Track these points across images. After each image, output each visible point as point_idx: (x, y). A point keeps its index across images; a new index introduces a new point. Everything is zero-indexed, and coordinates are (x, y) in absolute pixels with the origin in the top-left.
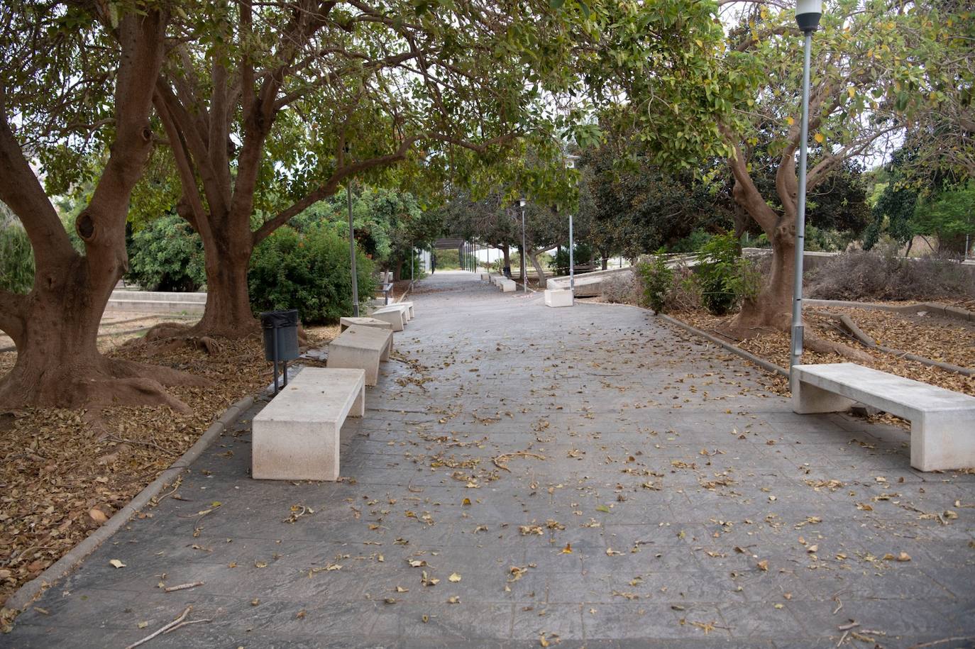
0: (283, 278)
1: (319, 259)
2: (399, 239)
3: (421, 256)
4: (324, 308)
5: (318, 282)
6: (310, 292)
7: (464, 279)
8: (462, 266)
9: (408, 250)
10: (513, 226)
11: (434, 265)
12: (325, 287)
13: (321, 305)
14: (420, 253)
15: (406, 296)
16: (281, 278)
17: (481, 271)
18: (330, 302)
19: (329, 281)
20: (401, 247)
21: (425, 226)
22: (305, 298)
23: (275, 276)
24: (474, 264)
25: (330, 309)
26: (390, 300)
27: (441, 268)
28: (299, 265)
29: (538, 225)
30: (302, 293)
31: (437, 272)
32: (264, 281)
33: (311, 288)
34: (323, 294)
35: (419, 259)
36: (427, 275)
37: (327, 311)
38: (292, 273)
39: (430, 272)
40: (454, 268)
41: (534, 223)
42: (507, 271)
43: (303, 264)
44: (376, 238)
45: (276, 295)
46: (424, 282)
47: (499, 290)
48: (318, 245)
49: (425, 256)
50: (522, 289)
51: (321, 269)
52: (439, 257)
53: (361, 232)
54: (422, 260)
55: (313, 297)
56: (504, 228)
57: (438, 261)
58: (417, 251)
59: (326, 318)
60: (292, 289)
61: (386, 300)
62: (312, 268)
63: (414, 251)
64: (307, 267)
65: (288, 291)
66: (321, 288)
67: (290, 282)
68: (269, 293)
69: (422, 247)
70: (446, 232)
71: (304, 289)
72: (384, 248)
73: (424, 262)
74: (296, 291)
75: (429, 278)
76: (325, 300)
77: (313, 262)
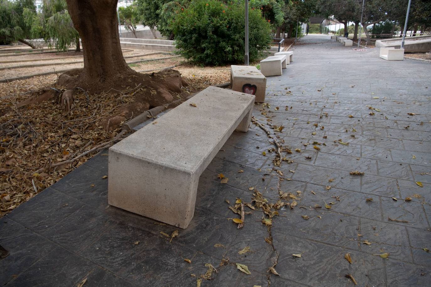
0: (211, 34)
1: (234, 21)
2: (291, 15)
3: (302, 26)
4: (236, 54)
5: (233, 37)
6: (228, 43)
7: (322, 38)
8: (321, 32)
9: (296, 22)
10: (357, 7)
11: (308, 31)
12: (237, 40)
13: (234, 52)
14: (301, 25)
15: (292, 46)
16: (210, 33)
17: (331, 35)
18: (240, 50)
19: (240, 37)
20: (292, 19)
21: (305, 9)
22: (224, 47)
23: (206, 32)
24: (328, 31)
25: (239, 54)
26: (282, 48)
27: (311, 33)
28: (221, 25)
29: (373, 7)
30: (223, 44)
31: (309, 34)
32: (200, 35)
33: (228, 40)
34: (236, 44)
35: (301, 27)
36: (304, 36)
37: (238, 56)
38: (216, 30)
39: (306, 34)
40: (317, 33)
41: (371, 6)
42: (346, 35)
43: (224, 25)
44: (275, 11)
45: (207, 44)
46: (302, 38)
47: (343, 46)
48: (235, 12)
49: (304, 26)
50: (357, 45)
51: (235, 28)
52: (311, 28)
53: (267, 7)
54: (302, 28)
55: (229, 47)
56: (351, 9)
57: (310, 30)
58: (300, 23)
59: (237, 60)
60: (216, 40)
61: (279, 49)
62: (229, 27)
63: (299, 23)
64: (226, 27)
65: (214, 42)
66: (235, 40)
67: (215, 36)
68: (203, 44)
69: (303, 21)
70: (317, 12)
71: (224, 41)
72: (280, 17)
73: (303, 29)
74: (219, 42)
75: (305, 37)
76: (236, 48)
77: (230, 23)
